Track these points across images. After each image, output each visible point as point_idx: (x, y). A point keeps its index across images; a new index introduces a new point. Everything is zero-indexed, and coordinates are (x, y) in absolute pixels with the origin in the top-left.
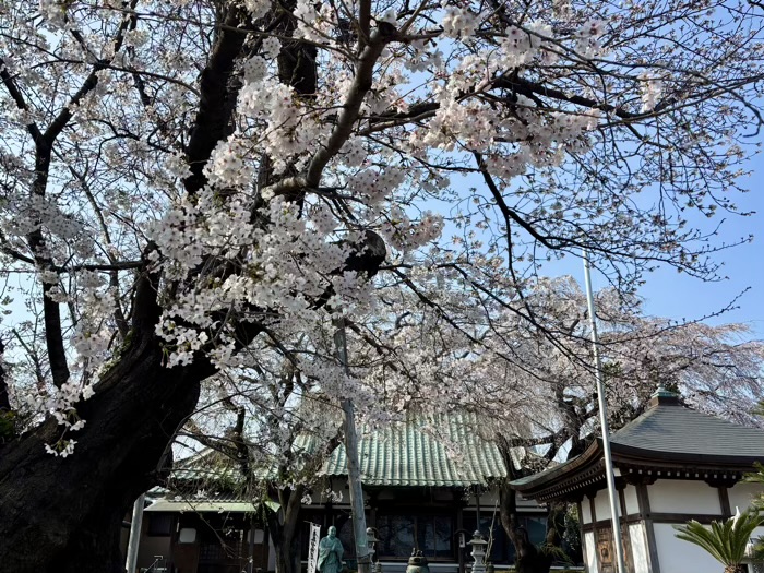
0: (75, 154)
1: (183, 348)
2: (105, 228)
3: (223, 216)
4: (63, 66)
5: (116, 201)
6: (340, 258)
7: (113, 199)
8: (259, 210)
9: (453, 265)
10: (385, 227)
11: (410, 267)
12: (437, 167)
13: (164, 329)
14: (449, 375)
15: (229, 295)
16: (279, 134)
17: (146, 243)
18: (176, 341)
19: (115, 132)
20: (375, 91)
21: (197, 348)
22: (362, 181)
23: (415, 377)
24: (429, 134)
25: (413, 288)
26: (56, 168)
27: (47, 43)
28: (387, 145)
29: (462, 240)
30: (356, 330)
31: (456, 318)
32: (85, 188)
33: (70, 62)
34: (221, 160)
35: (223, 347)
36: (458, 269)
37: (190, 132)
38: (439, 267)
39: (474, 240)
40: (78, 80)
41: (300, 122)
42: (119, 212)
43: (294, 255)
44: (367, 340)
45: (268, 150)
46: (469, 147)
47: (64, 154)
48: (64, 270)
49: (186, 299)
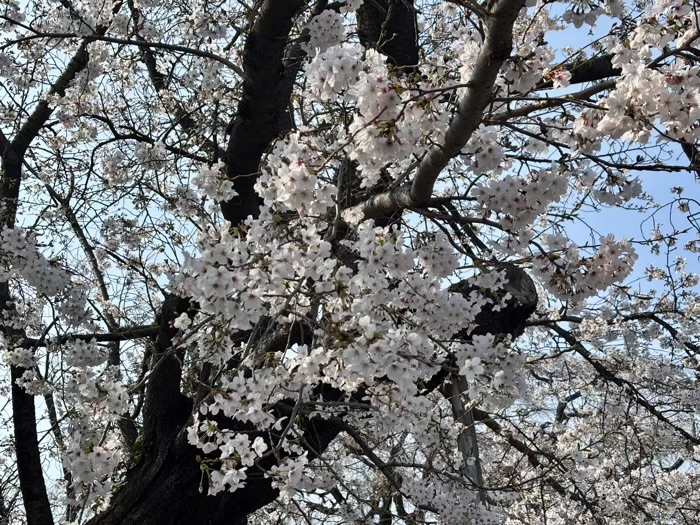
0: (55, 166)
1: (231, 463)
2: (100, 276)
3: (290, 250)
4: (43, 43)
5: (119, 237)
6: (467, 315)
7: (114, 234)
8: (342, 242)
9: (651, 316)
10: (539, 265)
11: (579, 321)
12: (619, 166)
13: (201, 434)
14: (653, 498)
15: (297, 379)
16: (370, 133)
17: (163, 299)
18: (218, 453)
19: (115, 132)
20: (516, 59)
21: (250, 462)
22: (499, 196)
23: (596, 503)
24: (606, 118)
25: (585, 354)
26: (28, 188)
27: (21, 12)
28: (537, 137)
29: (663, 275)
30: (495, 428)
31: (660, 403)
32: (70, 216)
33: (52, 36)
34: (286, 179)
35: (290, 462)
36: (661, 322)
37: (229, 129)
38: (627, 318)
39: (685, 273)
40: (60, 58)
41: (402, 113)
42: (120, 252)
43: (392, 312)
44: (513, 443)
45: (353, 156)
46: (673, 135)
47: (39, 169)
48: (41, 343)
49: (233, 385)
